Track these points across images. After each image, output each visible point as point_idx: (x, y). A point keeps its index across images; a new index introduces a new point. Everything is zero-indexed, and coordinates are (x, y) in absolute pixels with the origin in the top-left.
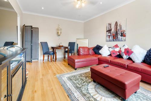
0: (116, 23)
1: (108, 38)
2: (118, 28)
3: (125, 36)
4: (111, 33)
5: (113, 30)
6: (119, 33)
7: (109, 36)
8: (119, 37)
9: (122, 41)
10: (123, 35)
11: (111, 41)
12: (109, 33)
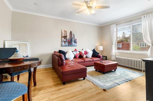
0: (71, 32)
1: (64, 44)
2: (72, 36)
3: (76, 43)
4: (66, 39)
5: (68, 37)
6: (73, 40)
7: (65, 41)
8: (73, 43)
9: (75, 46)
10: (75, 42)
11: (67, 46)
12: (65, 39)
